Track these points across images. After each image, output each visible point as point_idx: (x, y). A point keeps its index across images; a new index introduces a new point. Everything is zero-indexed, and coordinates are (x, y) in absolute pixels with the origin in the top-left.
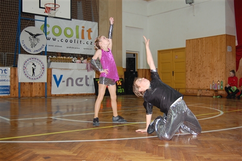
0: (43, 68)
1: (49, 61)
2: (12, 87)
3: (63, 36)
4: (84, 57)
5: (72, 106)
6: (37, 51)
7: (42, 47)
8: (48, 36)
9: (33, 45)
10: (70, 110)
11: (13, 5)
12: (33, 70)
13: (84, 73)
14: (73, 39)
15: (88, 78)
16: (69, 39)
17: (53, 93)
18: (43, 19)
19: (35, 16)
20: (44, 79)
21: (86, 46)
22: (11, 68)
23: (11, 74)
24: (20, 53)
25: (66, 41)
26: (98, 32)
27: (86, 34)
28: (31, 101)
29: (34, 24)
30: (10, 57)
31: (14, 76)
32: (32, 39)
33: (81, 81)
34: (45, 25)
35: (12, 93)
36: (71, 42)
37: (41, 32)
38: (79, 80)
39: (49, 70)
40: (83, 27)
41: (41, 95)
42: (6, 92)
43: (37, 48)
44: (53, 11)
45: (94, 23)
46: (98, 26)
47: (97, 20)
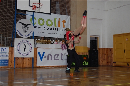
0: (31, 47)
1: (35, 42)
2: (10, 61)
3: (45, 25)
4: (60, 40)
5: (51, 74)
6: (27, 36)
7: (31, 33)
8: (35, 26)
9: (25, 32)
10: (50, 76)
11: (12, 4)
12: (24, 49)
13: (59, 51)
14: (52, 27)
15: (63, 55)
16: (49, 28)
17: (38, 65)
18: (32, 14)
19: (27, 12)
20: (32, 55)
21: (61, 32)
22: (9, 48)
23: (9, 52)
24: (16, 37)
25: (48, 29)
26: (70, 23)
27: (61, 24)
28: (23, 70)
29: (26, 17)
30: (9, 40)
31: (11, 53)
32: (24, 27)
33: (57, 57)
34: (33, 18)
35: (10, 65)
36: (51, 29)
37: (30, 23)
38: (56, 56)
39: (36, 49)
40: (60, 19)
41: (29, 66)
42: (6, 64)
43: (27, 34)
44: (38, 8)
45: (67, 16)
46: (70, 18)
47: (69, 14)
